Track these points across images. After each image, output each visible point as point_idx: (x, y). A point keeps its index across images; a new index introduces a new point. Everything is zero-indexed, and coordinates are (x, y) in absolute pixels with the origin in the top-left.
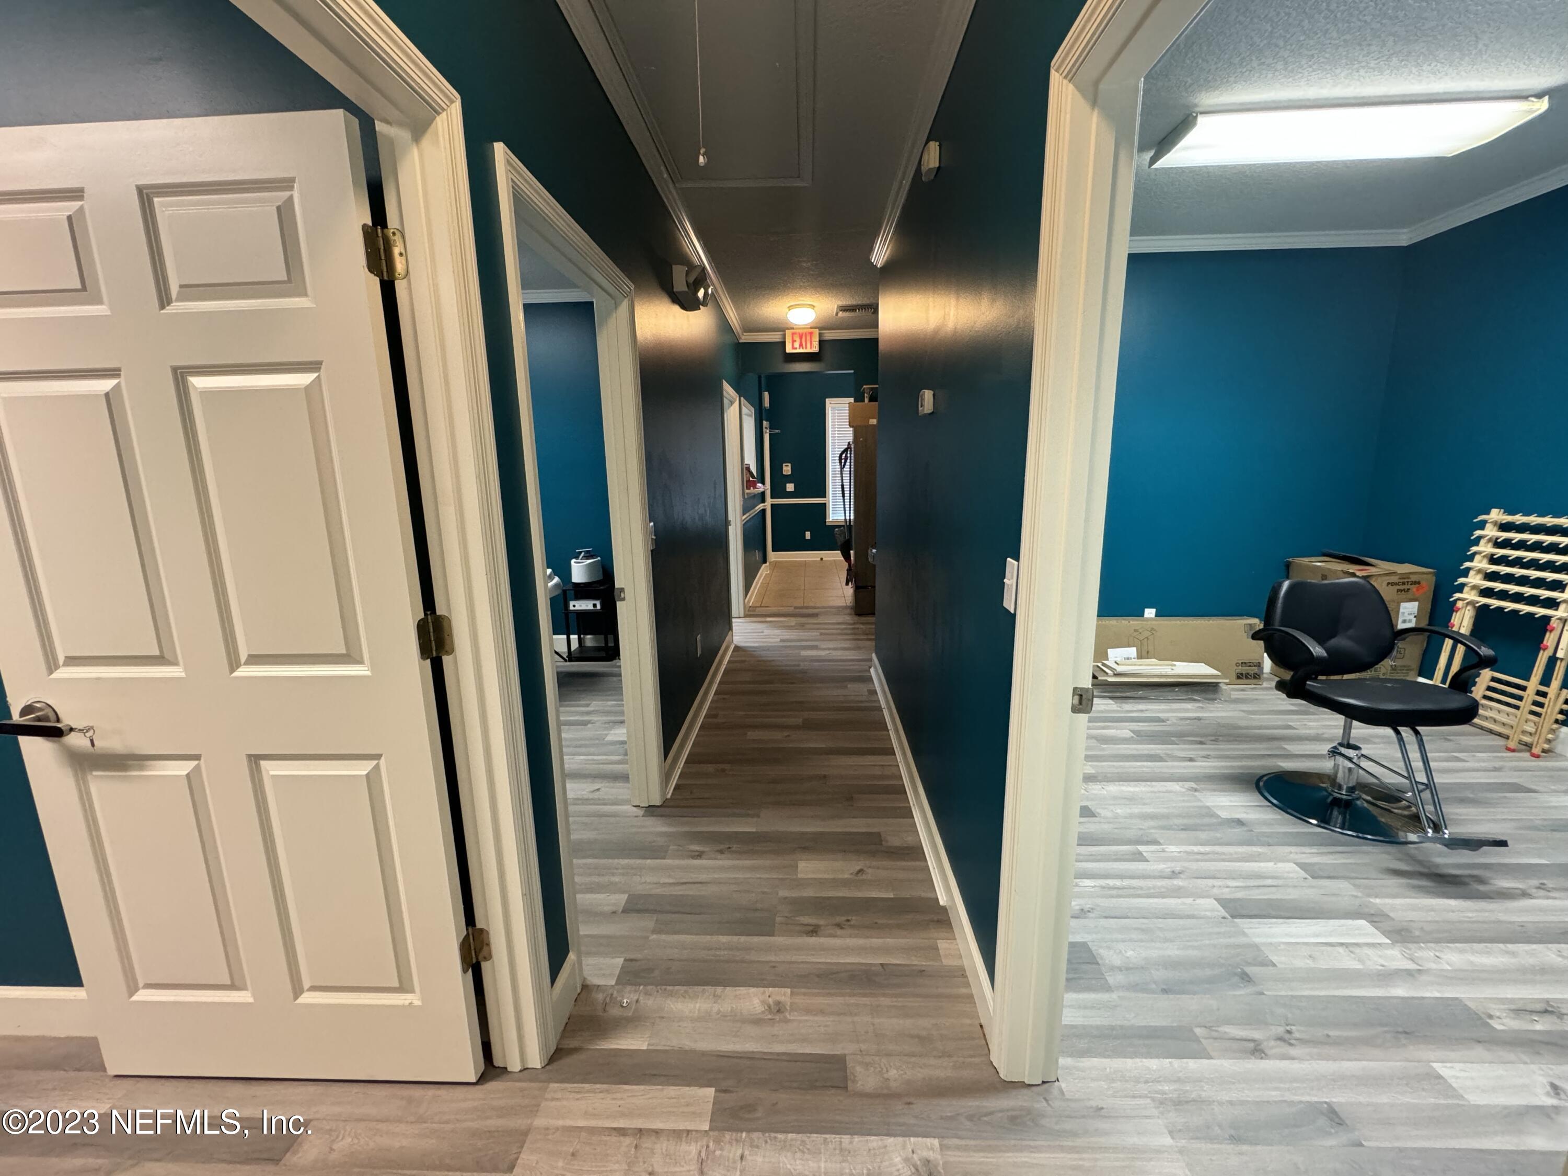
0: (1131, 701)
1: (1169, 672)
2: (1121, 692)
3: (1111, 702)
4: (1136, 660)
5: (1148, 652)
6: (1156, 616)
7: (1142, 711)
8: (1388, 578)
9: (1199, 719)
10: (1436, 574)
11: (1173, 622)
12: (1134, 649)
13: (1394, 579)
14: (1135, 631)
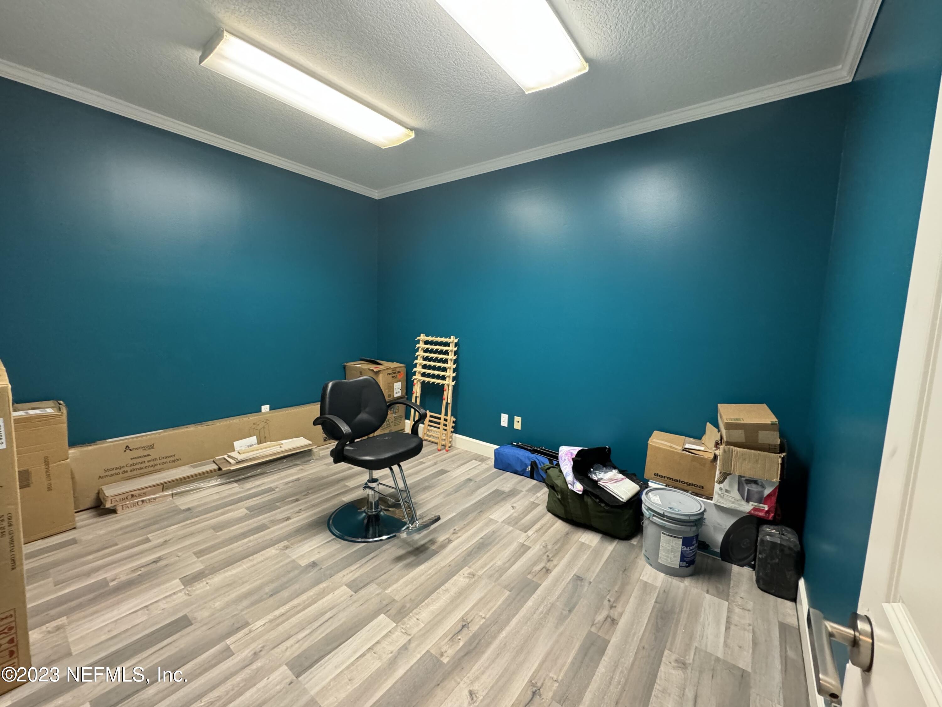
0: (251, 479)
1: (278, 449)
2: (244, 474)
3: (235, 485)
4: (257, 446)
5: (265, 438)
6: (270, 410)
7: (259, 486)
8: (387, 371)
9: (298, 480)
10: (406, 367)
11: (281, 413)
12: (255, 438)
13: (390, 371)
14: (254, 424)
